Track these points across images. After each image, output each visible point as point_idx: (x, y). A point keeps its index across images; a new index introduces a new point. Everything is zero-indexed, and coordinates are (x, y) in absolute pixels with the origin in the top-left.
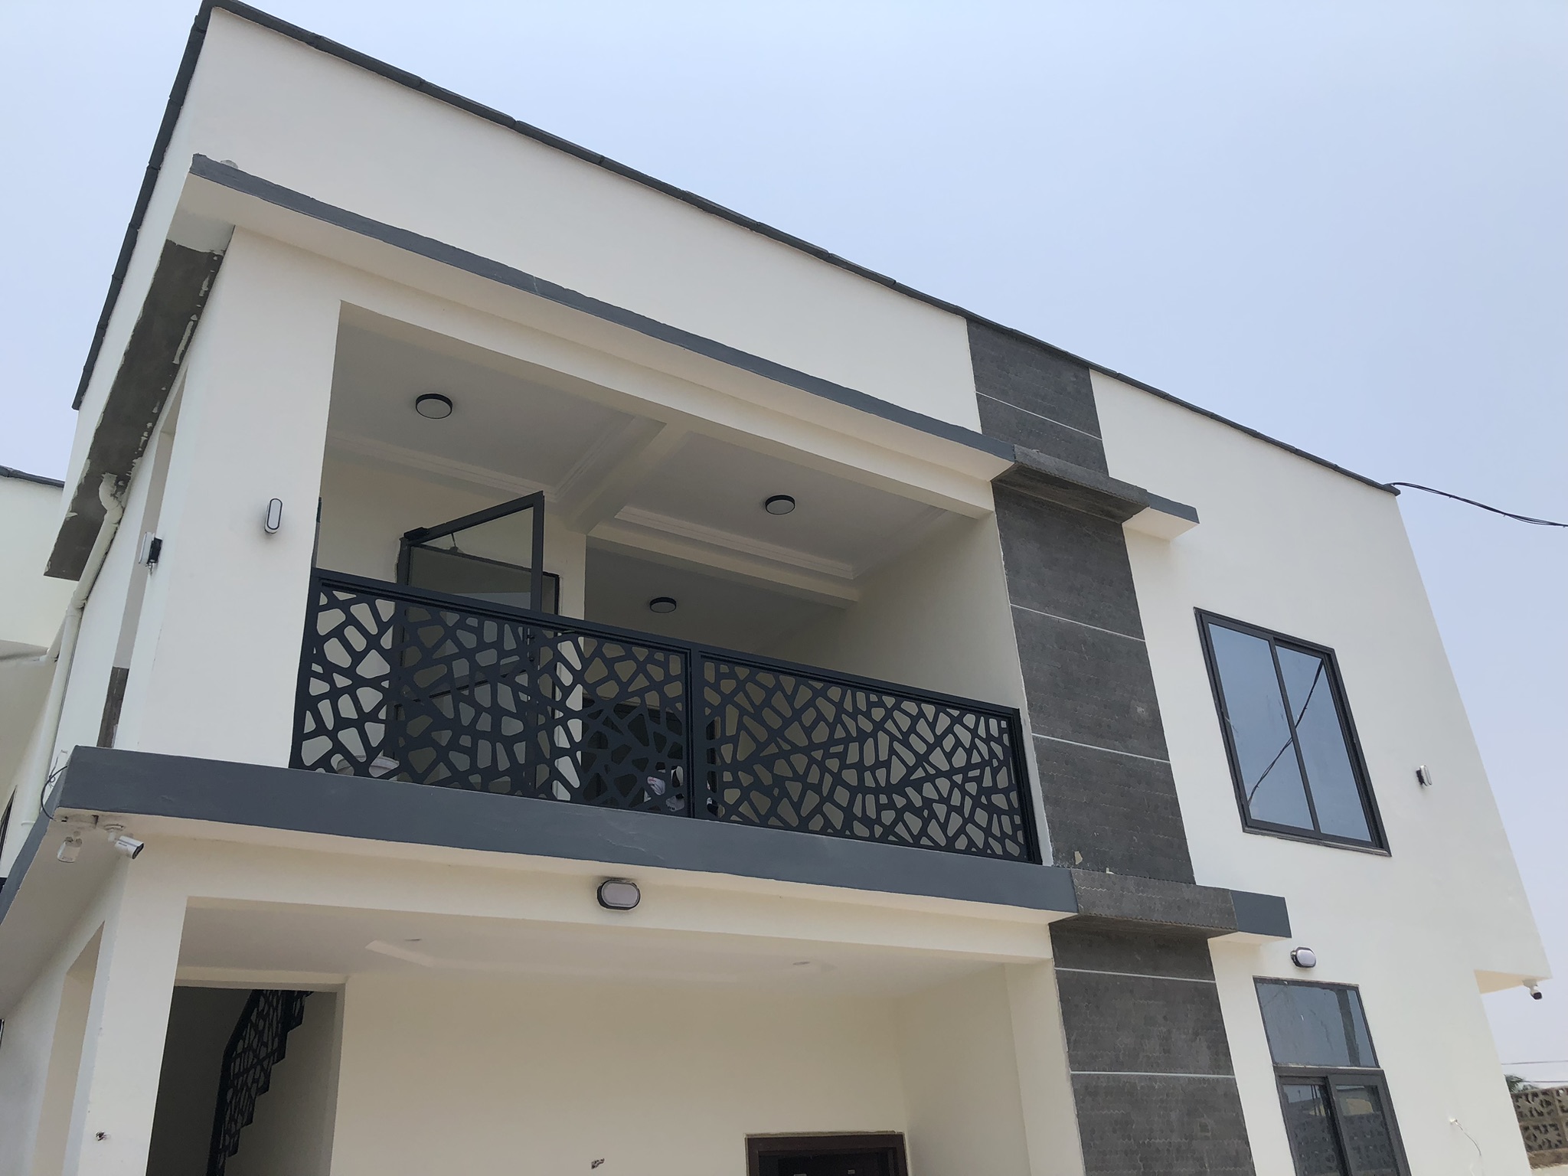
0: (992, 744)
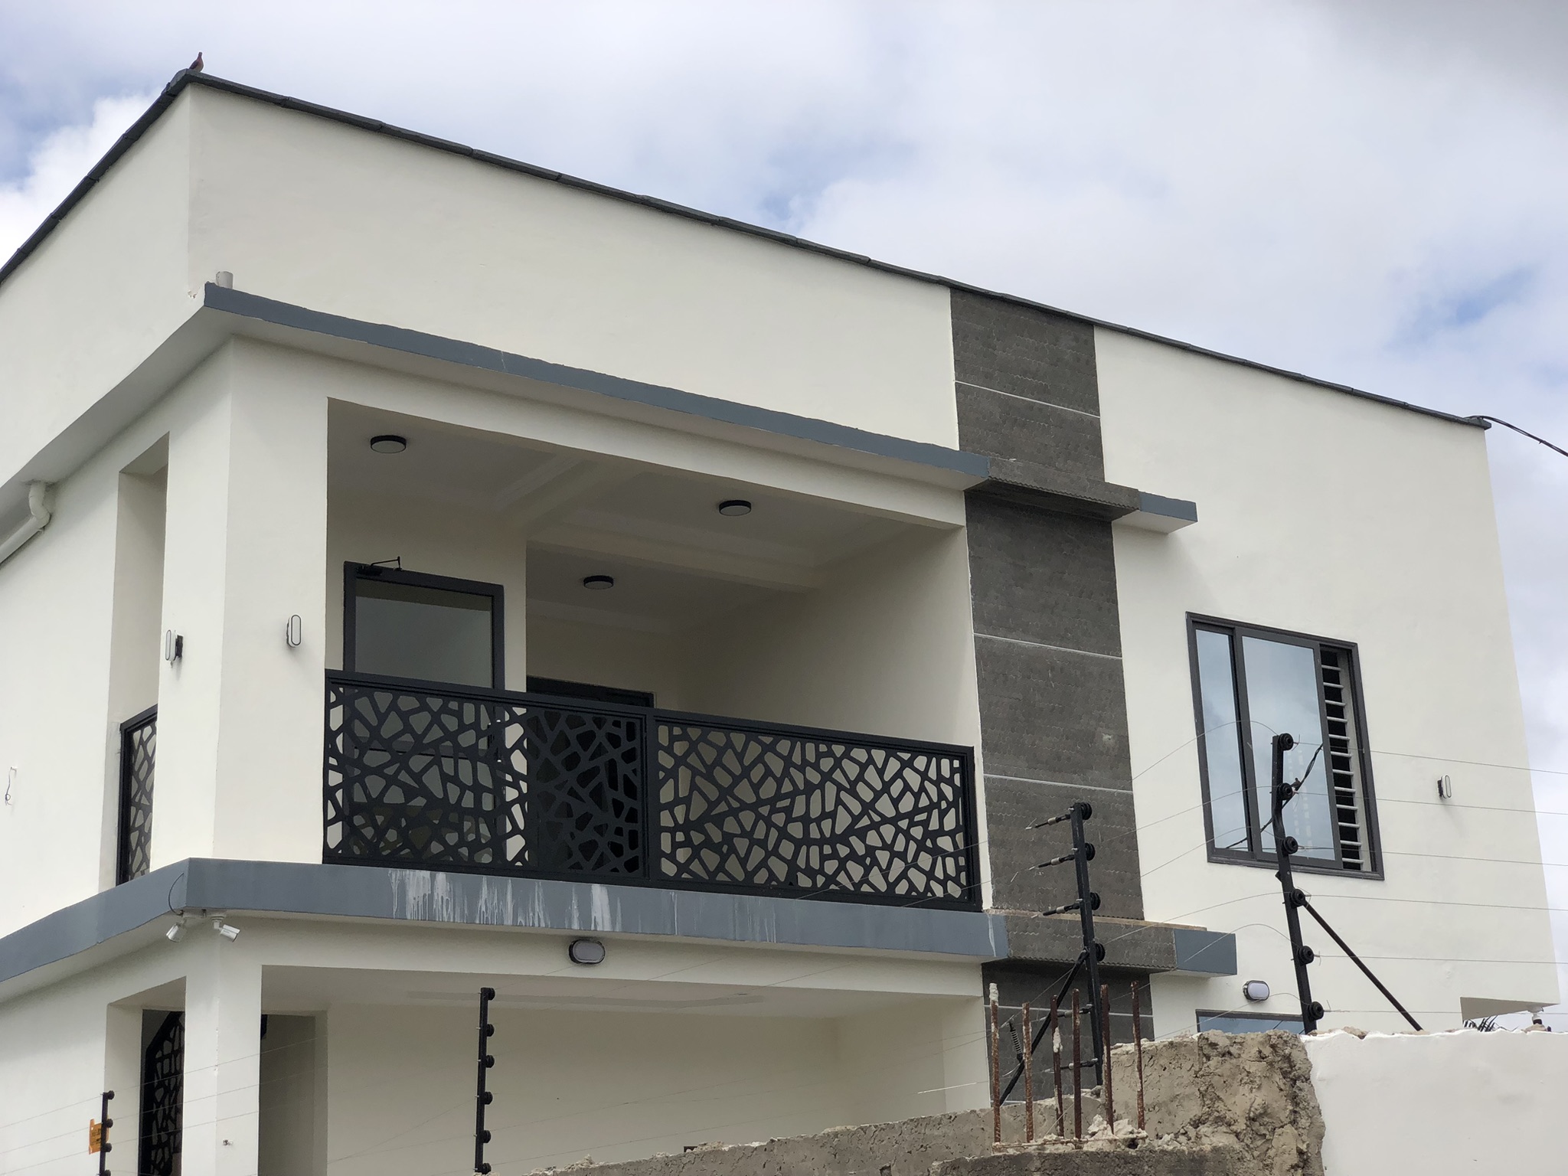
0: (943, 786)
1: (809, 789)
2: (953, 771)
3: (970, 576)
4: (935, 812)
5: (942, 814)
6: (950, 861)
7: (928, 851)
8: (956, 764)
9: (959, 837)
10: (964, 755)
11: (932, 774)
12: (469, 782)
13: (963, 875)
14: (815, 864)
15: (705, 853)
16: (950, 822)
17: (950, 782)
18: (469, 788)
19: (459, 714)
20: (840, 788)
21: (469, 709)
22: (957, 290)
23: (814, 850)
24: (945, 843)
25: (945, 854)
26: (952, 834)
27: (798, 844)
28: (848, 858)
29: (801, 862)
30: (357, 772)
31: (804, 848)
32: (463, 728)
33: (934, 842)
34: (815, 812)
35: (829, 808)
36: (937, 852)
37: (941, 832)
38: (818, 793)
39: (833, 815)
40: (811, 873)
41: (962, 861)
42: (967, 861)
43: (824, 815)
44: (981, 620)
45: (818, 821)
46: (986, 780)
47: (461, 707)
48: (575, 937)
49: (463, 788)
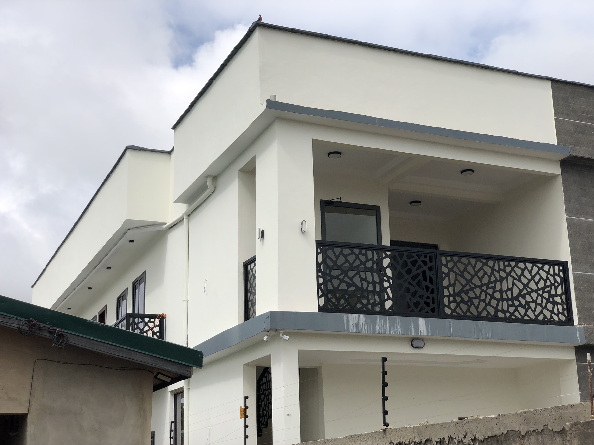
0: (556, 277)
1: (502, 279)
2: (560, 271)
3: (563, 194)
4: (553, 287)
5: (556, 288)
6: (560, 307)
7: (551, 302)
8: (561, 268)
9: (563, 297)
10: (564, 265)
11: (551, 272)
12: (371, 281)
13: (566, 312)
14: (505, 308)
15: (462, 305)
16: (559, 291)
17: (559, 275)
18: (371, 283)
19: (366, 255)
20: (514, 278)
21: (369, 253)
22: (554, 81)
23: (505, 303)
24: (558, 299)
25: (558, 303)
26: (560, 296)
27: (498, 301)
28: (518, 306)
29: (500, 308)
30: (329, 278)
31: (501, 302)
32: (368, 260)
33: (553, 299)
34: (504, 288)
35: (510, 286)
36: (554, 303)
37: (556, 295)
38: (505, 281)
39: (512, 289)
40: (503, 311)
41: (565, 306)
42: (567, 307)
43: (508, 289)
44: (569, 211)
45: (506, 292)
46: (573, 274)
47: (366, 252)
48: (413, 338)
49: (369, 283)
